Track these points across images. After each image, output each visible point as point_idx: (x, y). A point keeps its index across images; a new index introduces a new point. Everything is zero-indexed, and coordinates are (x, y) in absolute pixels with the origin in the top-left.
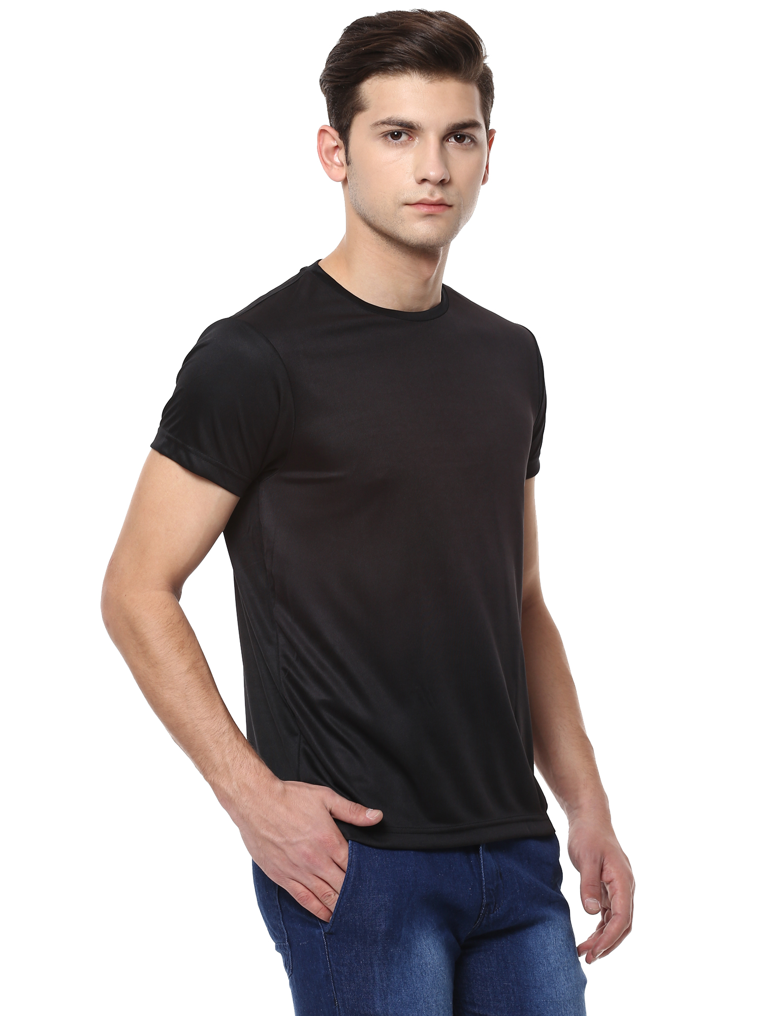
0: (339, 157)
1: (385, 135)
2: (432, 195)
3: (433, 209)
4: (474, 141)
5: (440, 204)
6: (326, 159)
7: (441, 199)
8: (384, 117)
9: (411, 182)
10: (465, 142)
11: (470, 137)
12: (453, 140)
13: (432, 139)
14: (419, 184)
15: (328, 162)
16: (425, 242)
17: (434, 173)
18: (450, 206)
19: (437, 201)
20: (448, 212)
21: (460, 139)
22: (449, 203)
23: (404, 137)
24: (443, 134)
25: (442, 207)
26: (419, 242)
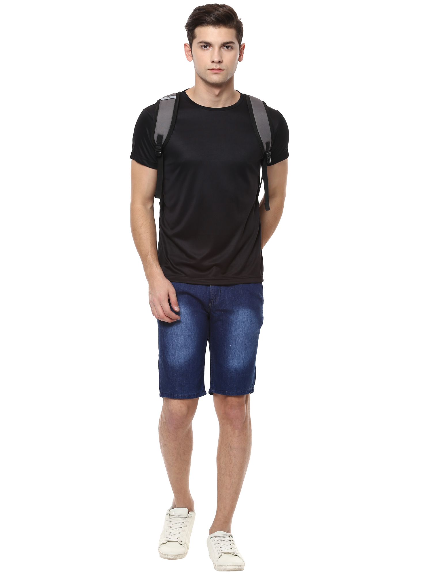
0: (190, 53)
1: (202, 47)
2: (216, 67)
3: (217, 71)
4: (232, 48)
5: (219, 69)
6: (187, 54)
7: (219, 68)
8: (200, 40)
9: (209, 62)
10: (229, 48)
11: (230, 47)
12: (225, 48)
13: (217, 48)
14: (212, 63)
15: (188, 55)
16: (214, 82)
17: (216, 59)
18: (223, 70)
19: (218, 68)
20: (222, 72)
21: (228, 47)
22: (222, 69)
23: (208, 47)
24: (220, 46)
25: (220, 70)
26: (213, 82)
